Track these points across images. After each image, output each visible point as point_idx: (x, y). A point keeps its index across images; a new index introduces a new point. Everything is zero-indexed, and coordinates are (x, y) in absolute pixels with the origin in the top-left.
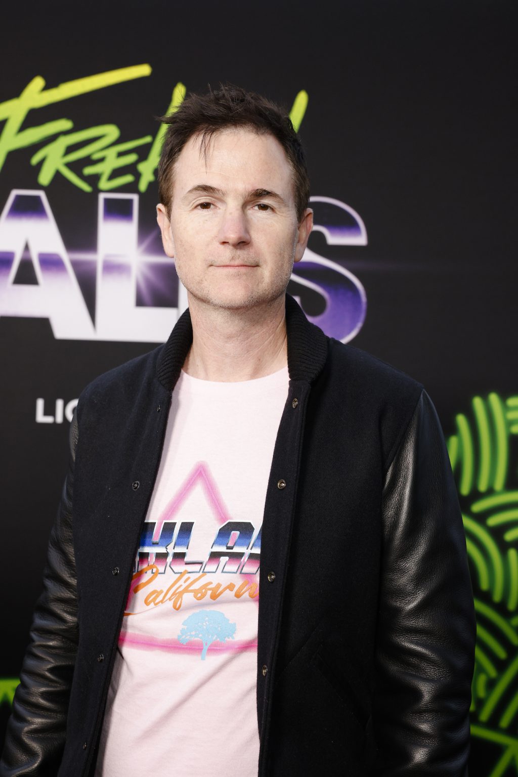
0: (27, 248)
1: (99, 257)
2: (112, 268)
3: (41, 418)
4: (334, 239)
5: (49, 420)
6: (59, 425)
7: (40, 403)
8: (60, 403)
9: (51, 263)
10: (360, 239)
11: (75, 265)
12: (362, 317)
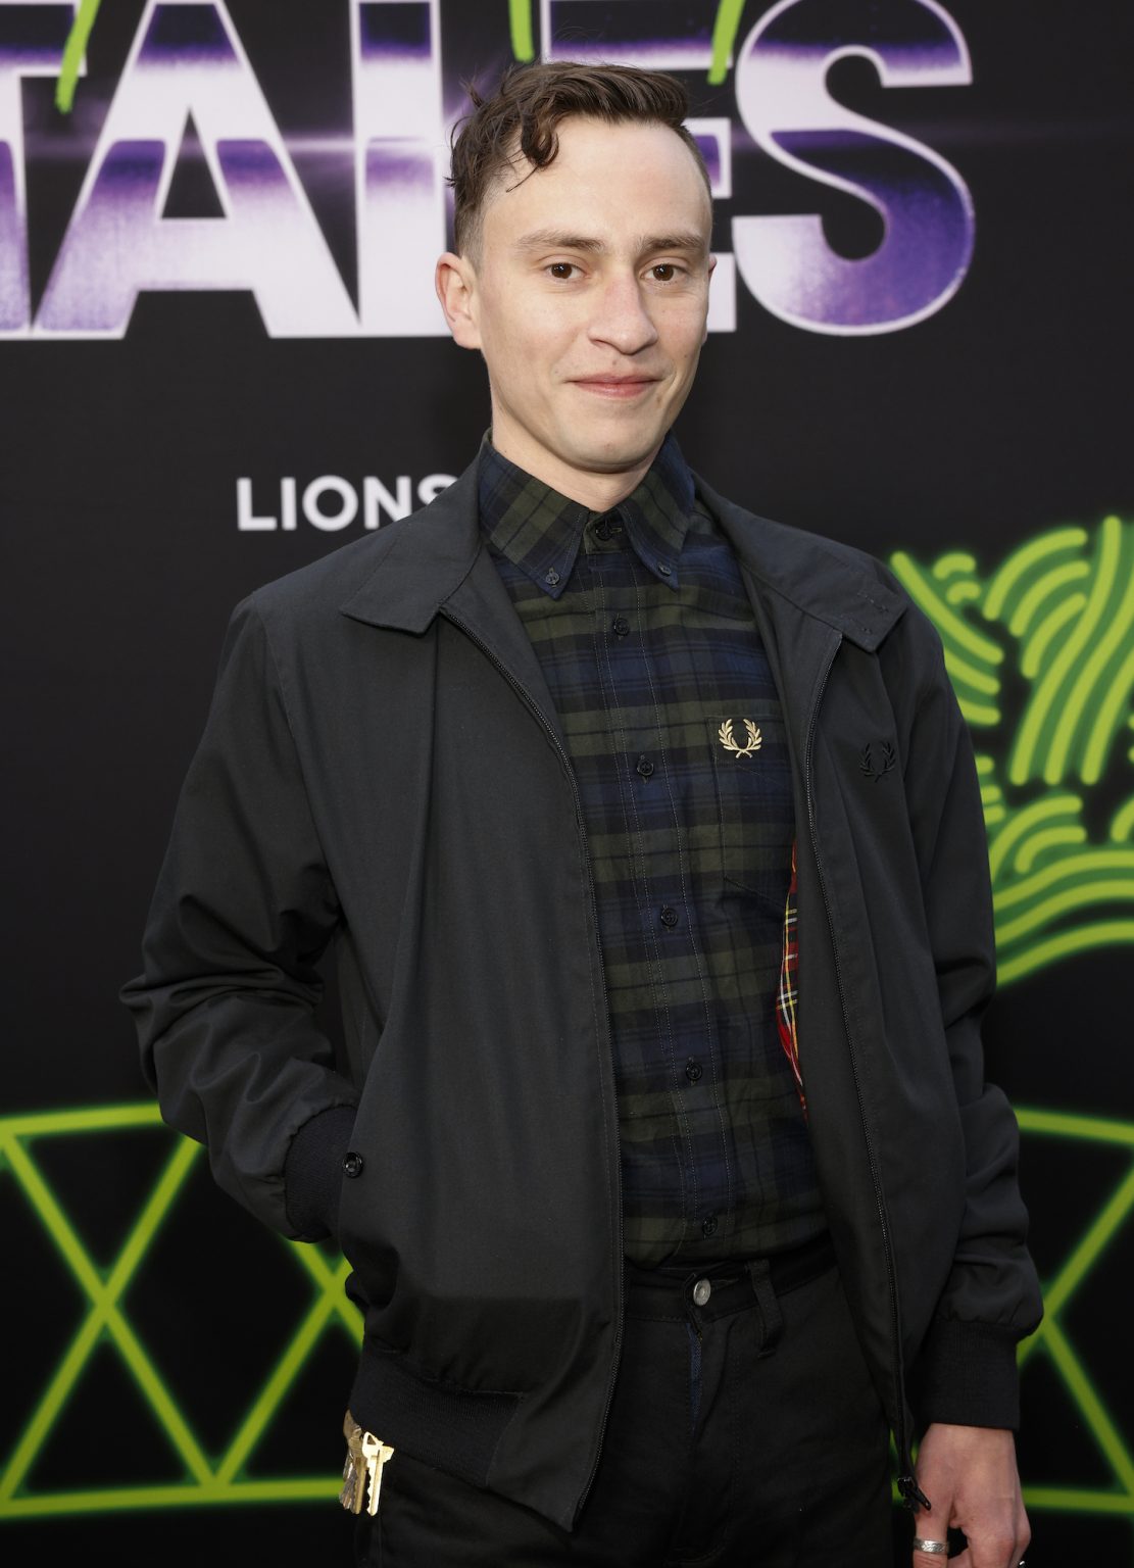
0: (190, 129)
1: (359, 146)
2: (389, 168)
3: (247, 521)
4: (894, 76)
5: (267, 524)
6: (290, 533)
7: (244, 487)
8: (288, 486)
9: (249, 162)
10: (958, 73)
11: (302, 163)
12: (968, 252)
